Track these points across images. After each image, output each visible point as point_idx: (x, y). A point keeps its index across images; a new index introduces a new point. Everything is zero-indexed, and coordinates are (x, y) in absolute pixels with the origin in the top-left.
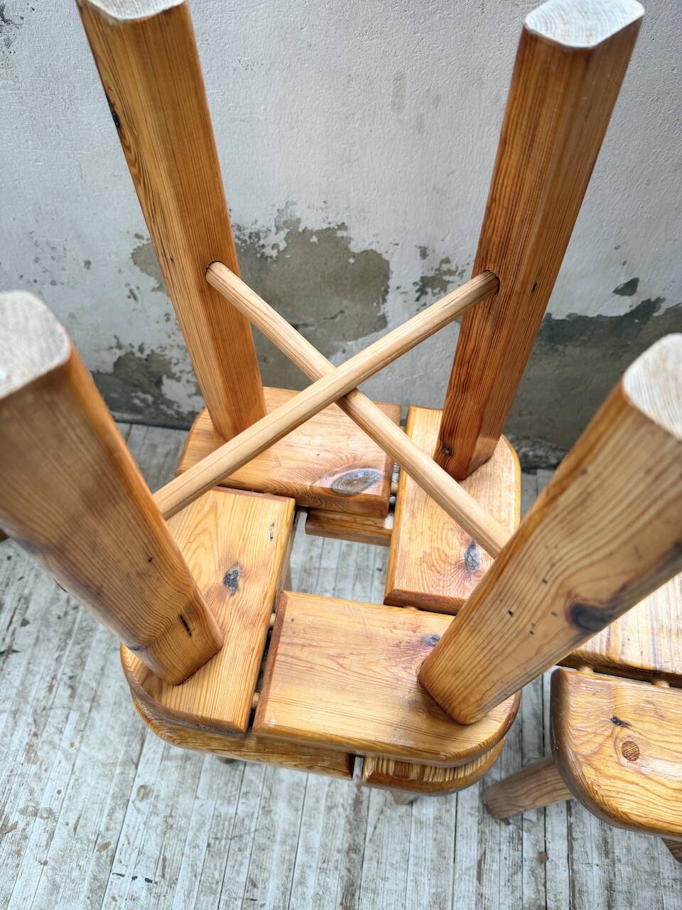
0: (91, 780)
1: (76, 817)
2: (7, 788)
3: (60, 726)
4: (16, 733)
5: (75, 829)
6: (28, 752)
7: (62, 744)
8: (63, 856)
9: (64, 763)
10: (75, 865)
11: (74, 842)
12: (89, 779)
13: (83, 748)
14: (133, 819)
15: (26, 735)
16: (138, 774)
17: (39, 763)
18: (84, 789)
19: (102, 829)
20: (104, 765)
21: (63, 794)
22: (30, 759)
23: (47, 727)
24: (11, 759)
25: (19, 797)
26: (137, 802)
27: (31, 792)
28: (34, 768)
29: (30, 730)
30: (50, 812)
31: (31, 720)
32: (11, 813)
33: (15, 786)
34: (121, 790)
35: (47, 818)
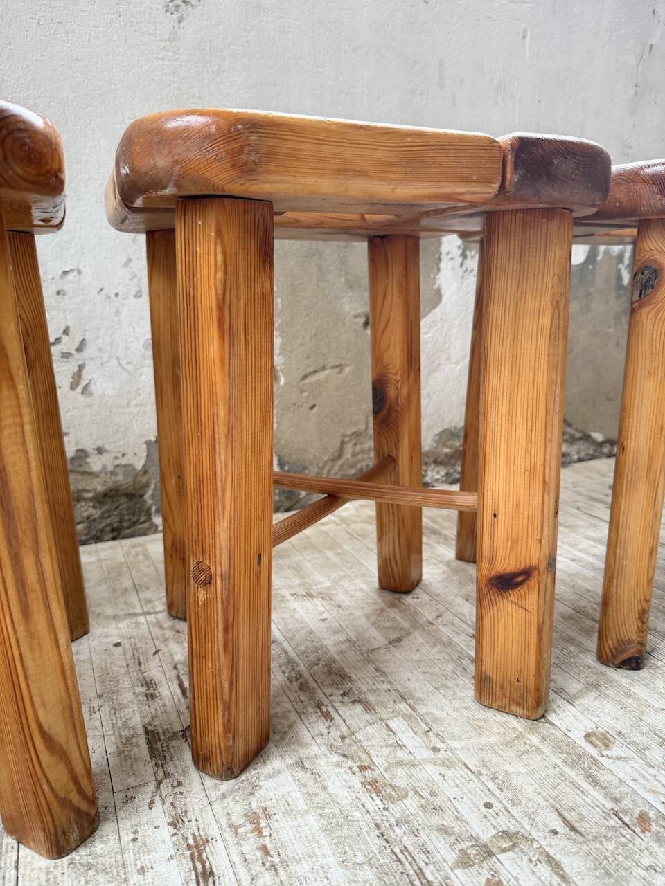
0: (514, 767)
1: (555, 816)
2: (397, 850)
3: (391, 741)
4: (329, 784)
5: (573, 829)
6: (378, 792)
7: (419, 756)
8: (609, 874)
9: (449, 773)
10: (643, 873)
11: (598, 845)
12: (508, 768)
13: (454, 744)
14: (629, 770)
15: (348, 776)
16: (564, 729)
17: (411, 793)
18: (518, 782)
19: (609, 805)
20: (509, 744)
21: (496, 804)
22: (391, 797)
23: (371, 752)
24: (358, 815)
25: (430, 847)
26: (605, 753)
27: (444, 830)
28: (411, 804)
29: (350, 768)
30: (506, 834)
31: (336, 758)
32: (448, 878)
33: (408, 841)
34: (568, 753)
35: (514, 845)
